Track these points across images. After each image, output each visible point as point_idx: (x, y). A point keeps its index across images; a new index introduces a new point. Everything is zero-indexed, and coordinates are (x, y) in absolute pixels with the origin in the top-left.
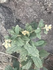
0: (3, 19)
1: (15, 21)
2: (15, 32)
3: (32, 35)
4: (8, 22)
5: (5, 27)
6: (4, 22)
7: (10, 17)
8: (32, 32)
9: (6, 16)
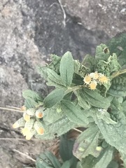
0: (31, 17)
1: (64, 23)
2: (59, 74)
3: (117, 85)
4: (45, 25)
5: (35, 40)
6: (34, 25)
7: (49, 10)
8: (118, 73)
9: (38, 6)
